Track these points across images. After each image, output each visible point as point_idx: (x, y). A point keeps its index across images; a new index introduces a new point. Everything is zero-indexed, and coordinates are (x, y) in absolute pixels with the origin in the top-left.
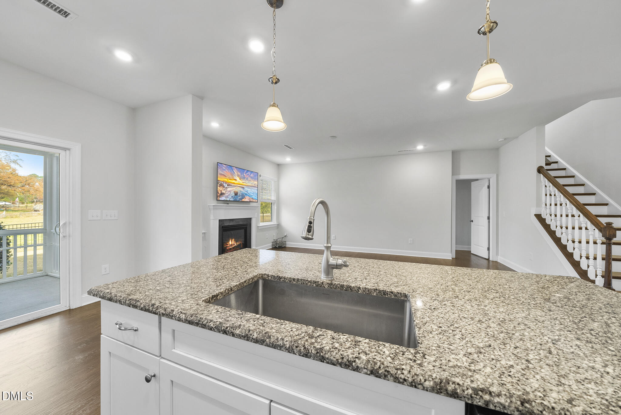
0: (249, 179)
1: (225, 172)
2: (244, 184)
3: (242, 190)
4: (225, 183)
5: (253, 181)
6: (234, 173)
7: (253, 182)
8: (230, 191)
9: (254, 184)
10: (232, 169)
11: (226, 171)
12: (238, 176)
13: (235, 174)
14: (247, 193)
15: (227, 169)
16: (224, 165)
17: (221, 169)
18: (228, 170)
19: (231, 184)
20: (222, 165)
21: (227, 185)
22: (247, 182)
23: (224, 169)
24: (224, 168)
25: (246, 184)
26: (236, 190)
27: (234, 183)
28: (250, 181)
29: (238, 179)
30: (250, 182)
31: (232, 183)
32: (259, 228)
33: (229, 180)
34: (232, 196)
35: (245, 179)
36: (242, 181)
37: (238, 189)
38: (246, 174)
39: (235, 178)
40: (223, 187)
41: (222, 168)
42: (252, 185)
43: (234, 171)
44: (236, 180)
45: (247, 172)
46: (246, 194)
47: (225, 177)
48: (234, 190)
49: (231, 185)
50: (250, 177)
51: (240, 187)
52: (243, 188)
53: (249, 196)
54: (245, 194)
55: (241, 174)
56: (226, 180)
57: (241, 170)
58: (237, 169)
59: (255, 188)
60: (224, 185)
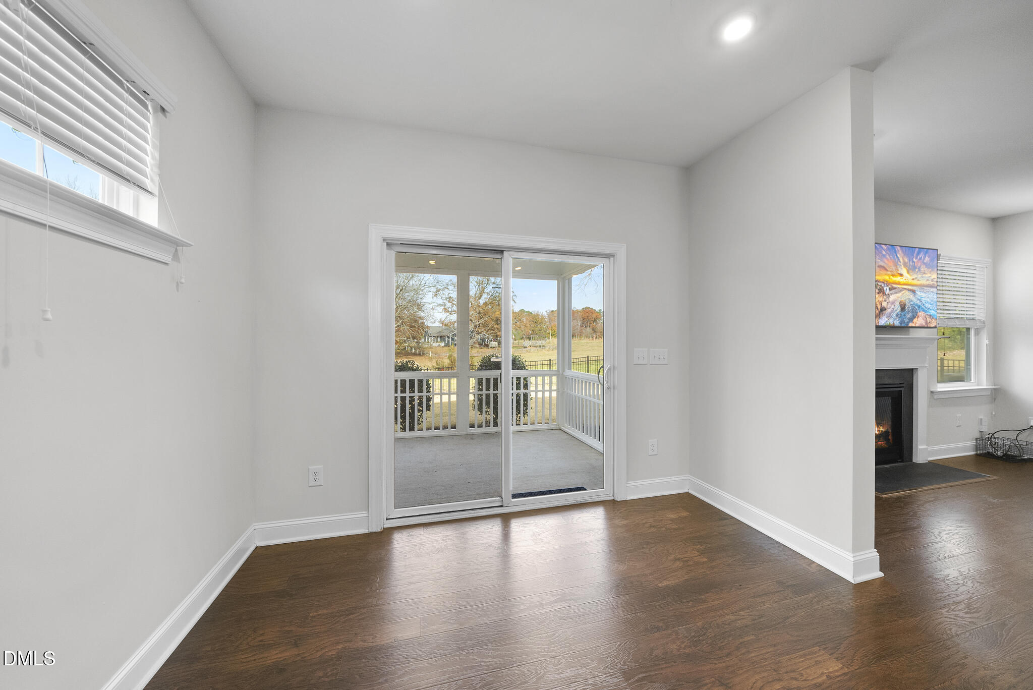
0: (923, 268)
1: (886, 261)
2: (915, 282)
3: (912, 297)
4: (885, 285)
5: (930, 273)
6: (899, 259)
7: (929, 275)
8: (893, 303)
9: (932, 280)
10: (895, 252)
11: (888, 260)
12: (905, 265)
13: (900, 262)
14: (920, 304)
15: (888, 253)
16: (883, 246)
17: (880, 255)
18: (889, 256)
19: (894, 286)
20: (881, 247)
21: (890, 289)
22: (920, 276)
23: (884, 256)
24: (884, 253)
25: (919, 283)
26: (903, 299)
27: (899, 284)
28: (924, 273)
29: (904, 271)
30: (924, 275)
31: (897, 284)
32: (936, 397)
33: (892, 277)
34: (896, 313)
35: (917, 270)
36: (911, 275)
37: (905, 296)
38: (916, 258)
39: (900, 271)
40: (884, 293)
41: (881, 253)
42: (928, 283)
43: (898, 256)
44: (901, 275)
45: (918, 254)
46: (919, 307)
47: (885, 272)
48: (900, 300)
49: (895, 288)
50: (924, 264)
51: (908, 290)
52: (914, 292)
53: (924, 310)
54: (917, 307)
55: (910, 261)
56: (887, 278)
57: (910, 250)
58: (902, 250)
59: (932, 290)
60: (885, 288)
